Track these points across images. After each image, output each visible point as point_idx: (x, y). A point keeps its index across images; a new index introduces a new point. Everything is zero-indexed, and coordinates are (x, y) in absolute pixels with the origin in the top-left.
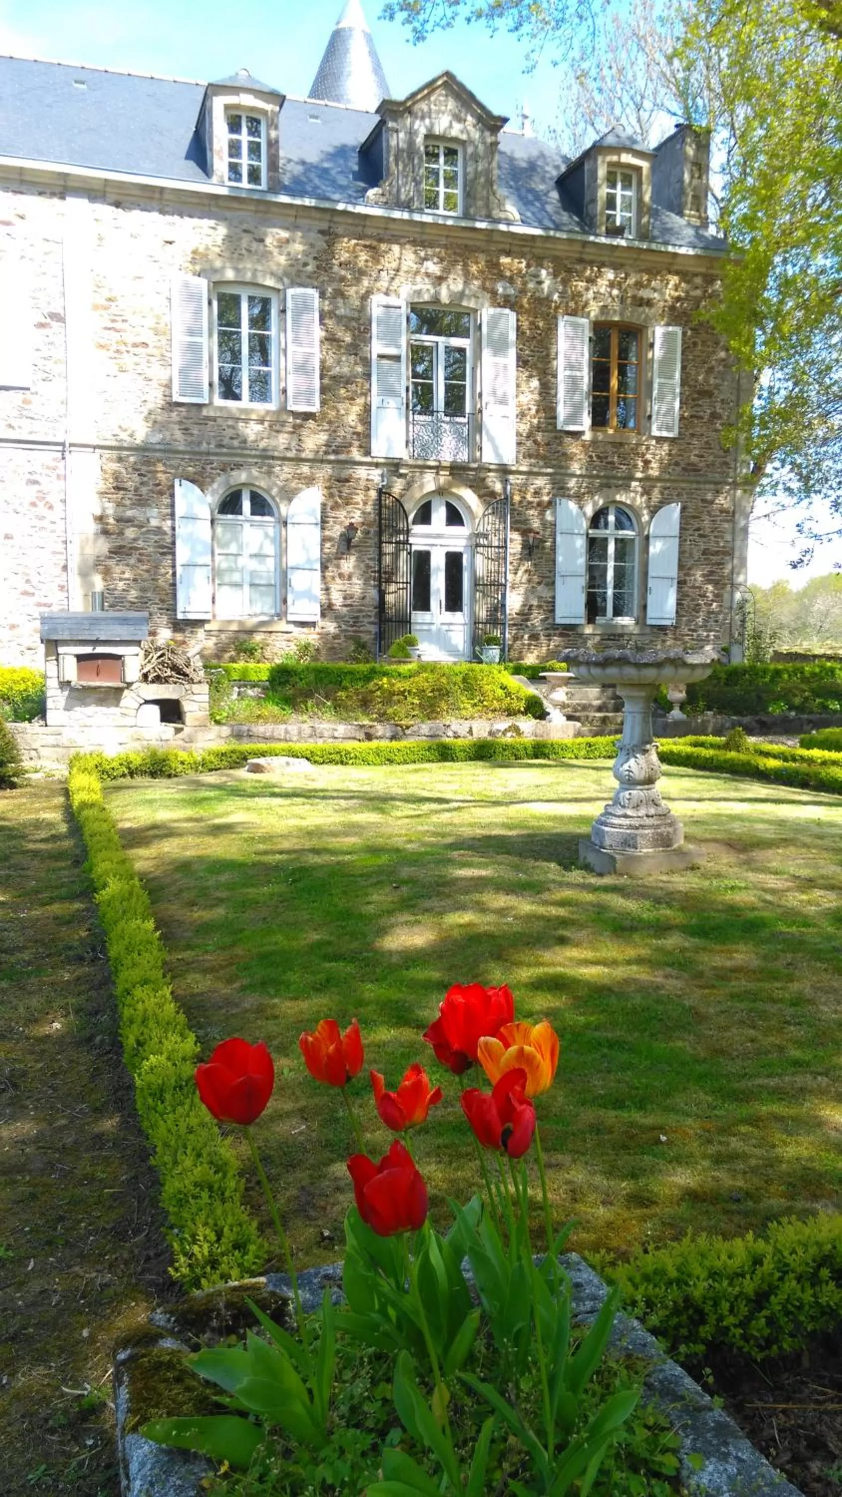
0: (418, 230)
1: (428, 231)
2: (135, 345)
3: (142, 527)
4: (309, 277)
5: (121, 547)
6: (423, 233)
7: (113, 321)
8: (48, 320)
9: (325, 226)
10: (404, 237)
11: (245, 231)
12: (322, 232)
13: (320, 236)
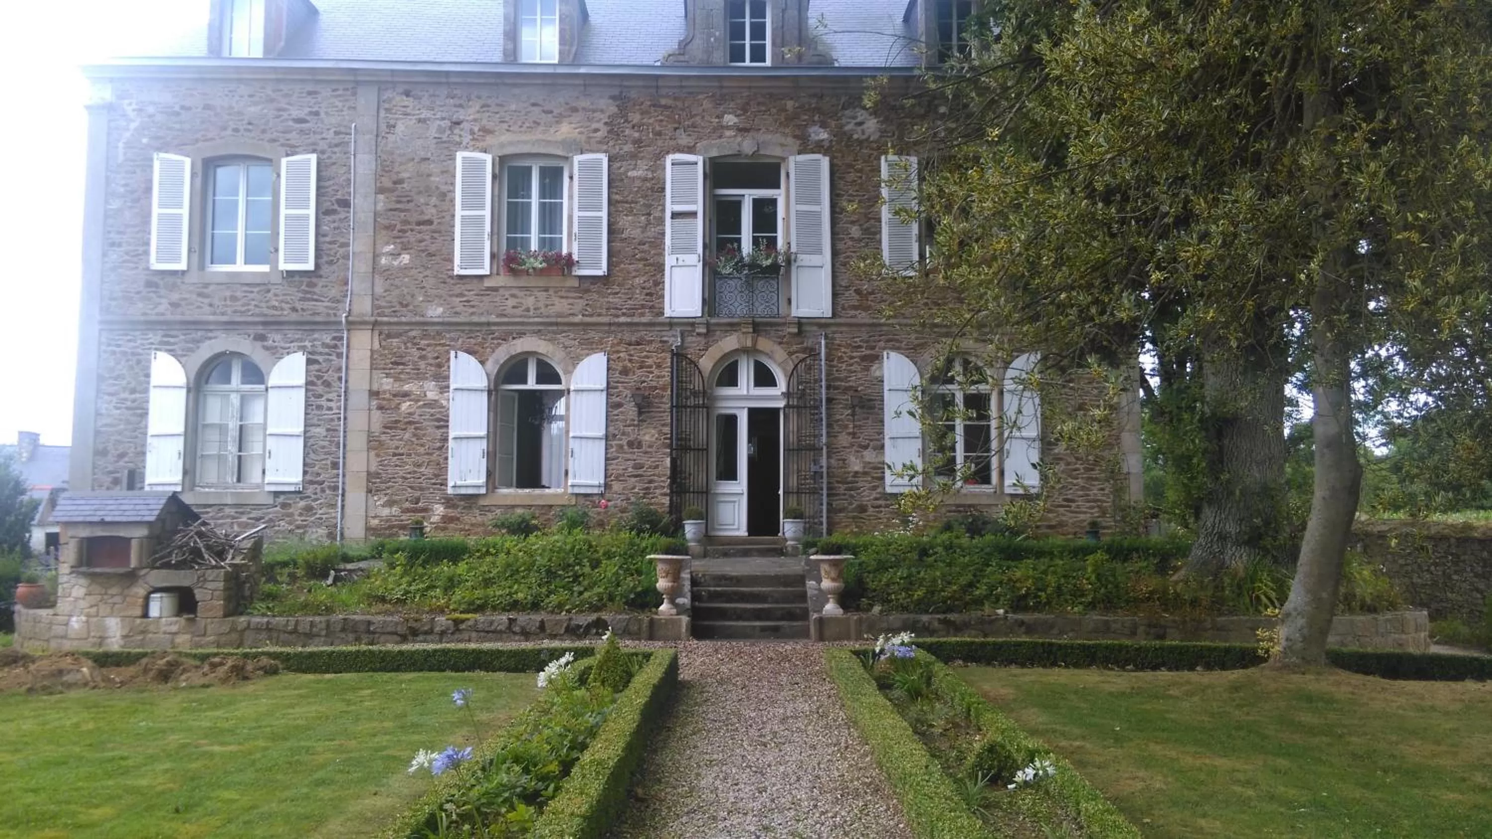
0: (716, 84)
1: (726, 84)
2: (419, 223)
3: (419, 401)
4: (600, 142)
5: (397, 422)
6: (721, 87)
7: (399, 202)
8: (336, 207)
9: (616, 92)
10: (702, 93)
11: (534, 105)
12: (613, 98)
13: (611, 101)
